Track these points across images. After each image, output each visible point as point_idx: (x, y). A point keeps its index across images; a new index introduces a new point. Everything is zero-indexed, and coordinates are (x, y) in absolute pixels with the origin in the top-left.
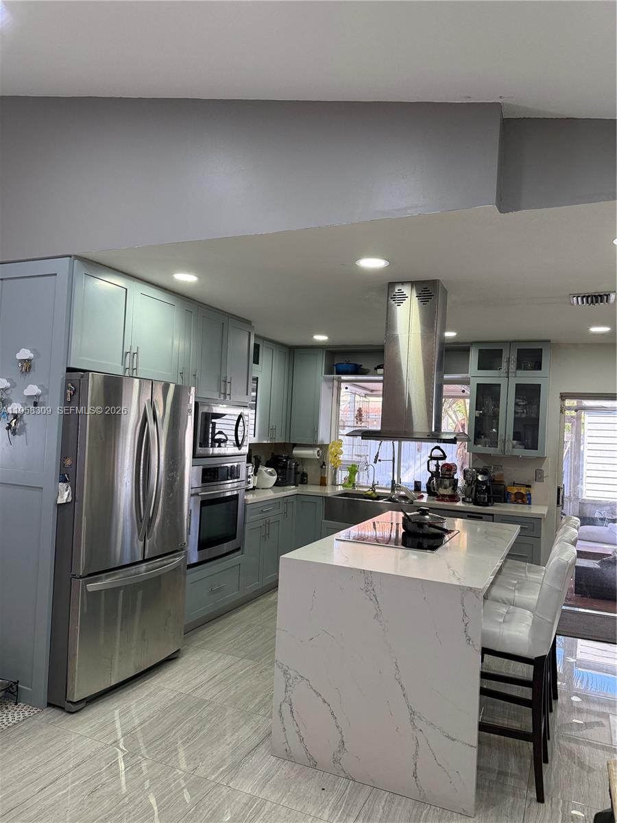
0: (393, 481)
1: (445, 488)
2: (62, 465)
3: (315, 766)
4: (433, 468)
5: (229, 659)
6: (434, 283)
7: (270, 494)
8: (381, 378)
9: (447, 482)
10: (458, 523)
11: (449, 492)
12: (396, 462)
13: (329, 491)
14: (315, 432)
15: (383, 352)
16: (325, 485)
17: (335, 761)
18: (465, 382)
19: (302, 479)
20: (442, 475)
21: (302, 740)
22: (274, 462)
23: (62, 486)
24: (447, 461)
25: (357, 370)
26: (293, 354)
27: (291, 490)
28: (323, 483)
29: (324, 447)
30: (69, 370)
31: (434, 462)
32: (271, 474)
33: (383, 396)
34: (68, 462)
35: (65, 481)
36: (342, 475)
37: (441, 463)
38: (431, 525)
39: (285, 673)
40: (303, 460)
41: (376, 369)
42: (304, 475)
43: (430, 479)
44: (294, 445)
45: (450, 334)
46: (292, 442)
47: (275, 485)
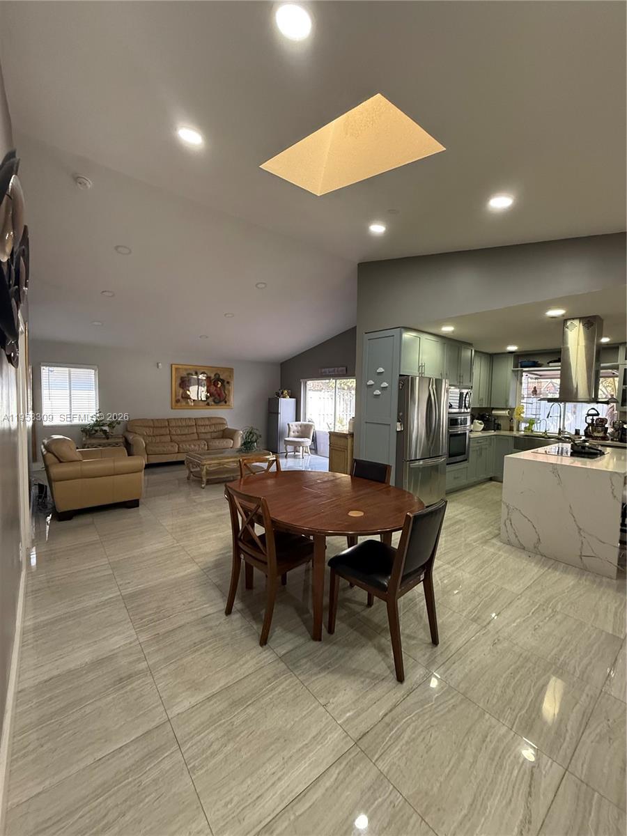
0: (560, 429)
1: (598, 432)
2: (398, 415)
3: (524, 549)
4: (590, 421)
5: (468, 508)
6: (595, 317)
7: (480, 434)
8: (560, 368)
9: (600, 429)
10: (609, 450)
11: (601, 434)
12: (562, 416)
13: (515, 433)
14: (507, 401)
15: (561, 352)
16: (513, 431)
17: (535, 547)
18: (617, 368)
19: (498, 428)
20: (597, 425)
21: (517, 537)
22: (481, 418)
23: (399, 424)
24: (600, 416)
25: (535, 365)
26: (492, 358)
27: (492, 433)
28: (511, 429)
29: (512, 410)
30: (400, 375)
31: (591, 417)
32: (480, 423)
33: (560, 378)
34: (401, 414)
35: (399, 421)
36: (523, 426)
37: (595, 418)
38: (589, 448)
39: (507, 507)
40: (498, 417)
41: (548, 363)
42: (499, 425)
43: (587, 428)
44: (493, 409)
45: (605, 340)
46: (492, 406)
47: (483, 430)
